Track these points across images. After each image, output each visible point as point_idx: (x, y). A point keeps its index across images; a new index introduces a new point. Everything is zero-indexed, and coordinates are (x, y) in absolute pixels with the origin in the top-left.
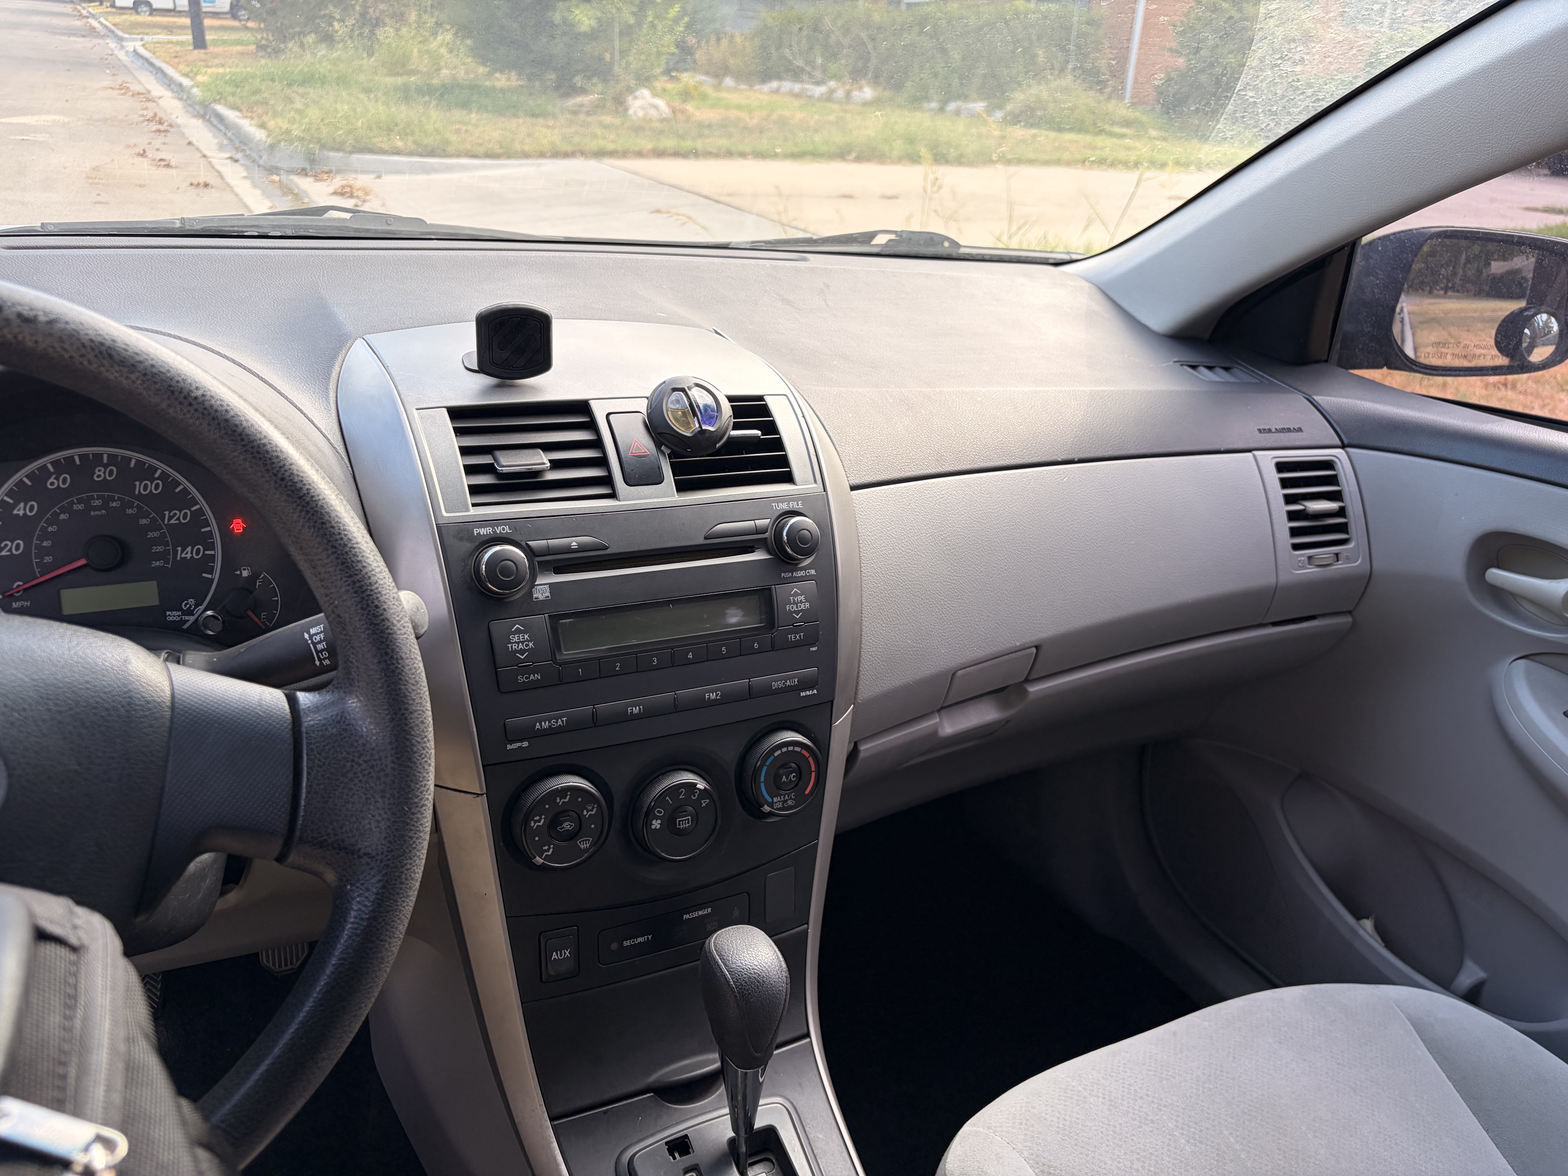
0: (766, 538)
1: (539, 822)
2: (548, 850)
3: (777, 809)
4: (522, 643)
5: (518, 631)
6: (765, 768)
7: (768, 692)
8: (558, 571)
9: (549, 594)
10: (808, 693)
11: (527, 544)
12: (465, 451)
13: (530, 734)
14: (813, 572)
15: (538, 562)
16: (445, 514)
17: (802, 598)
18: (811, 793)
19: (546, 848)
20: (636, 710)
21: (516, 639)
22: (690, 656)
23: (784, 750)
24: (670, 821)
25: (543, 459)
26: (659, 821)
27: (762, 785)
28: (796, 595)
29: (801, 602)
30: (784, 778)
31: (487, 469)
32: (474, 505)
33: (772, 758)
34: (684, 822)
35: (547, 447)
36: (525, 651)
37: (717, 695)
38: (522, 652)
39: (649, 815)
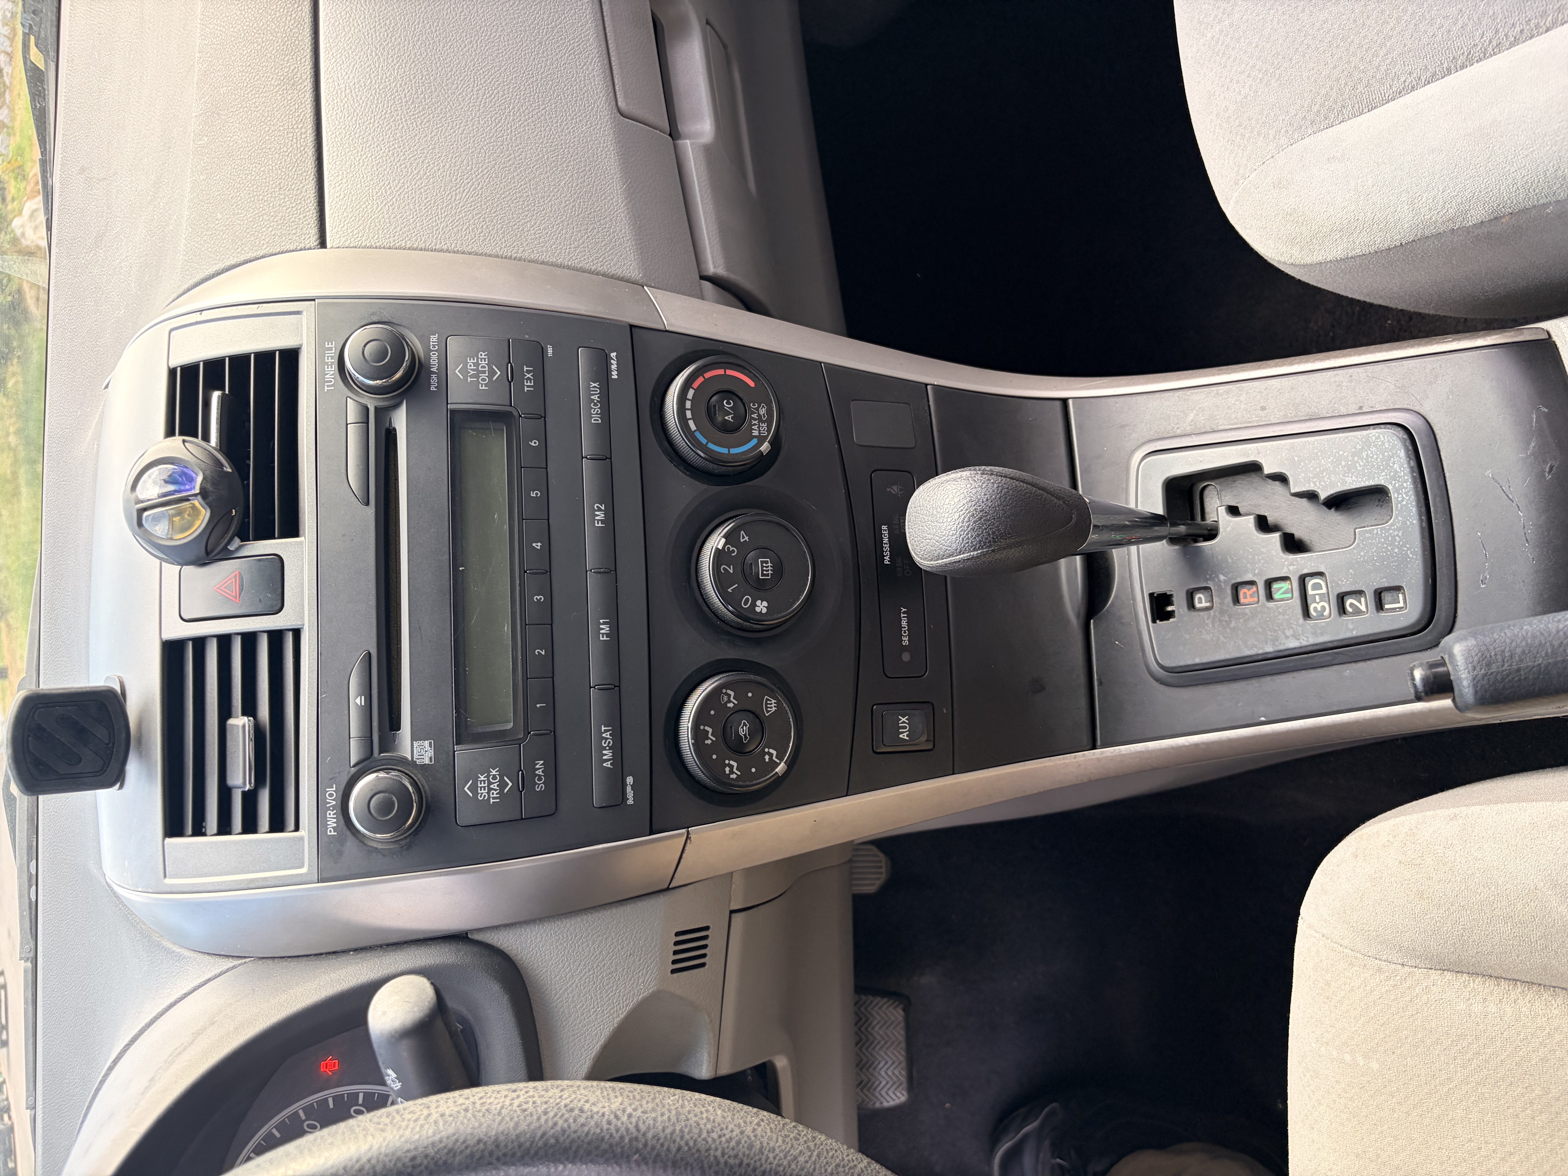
0: (376, 408)
1: (733, 768)
2: (771, 755)
3: (769, 431)
4: (490, 783)
5: (474, 788)
6: (711, 446)
7: (605, 430)
8: (395, 724)
9: (427, 743)
10: (614, 367)
11: (354, 766)
12: (224, 828)
13: (617, 777)
14: (434, 338)
15: (380, 752)
16: (304, 870)
17: (471, 362)
18: (753, 378)
19: (767, 757)
20: (605, 629)
21: (485, 792)
22: (538, 545)
23: (689, 414)
24: (760, 588)
25: (239, 722)
26: (758, 603)
27: (734, 451)
28: (464, 371)
29: (477, 364)
30: (729, 418)
31: (250, 800)
32: (297, 829)
33: (698, 435)
34: (765, 567)
35: (225, 713)
36: (502, 780)
37: (599, 509)
38: (502, 785)
39: (748, 616)
